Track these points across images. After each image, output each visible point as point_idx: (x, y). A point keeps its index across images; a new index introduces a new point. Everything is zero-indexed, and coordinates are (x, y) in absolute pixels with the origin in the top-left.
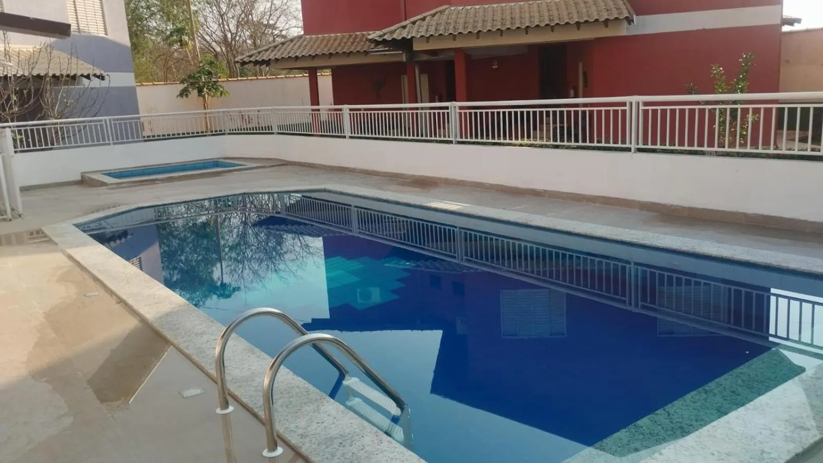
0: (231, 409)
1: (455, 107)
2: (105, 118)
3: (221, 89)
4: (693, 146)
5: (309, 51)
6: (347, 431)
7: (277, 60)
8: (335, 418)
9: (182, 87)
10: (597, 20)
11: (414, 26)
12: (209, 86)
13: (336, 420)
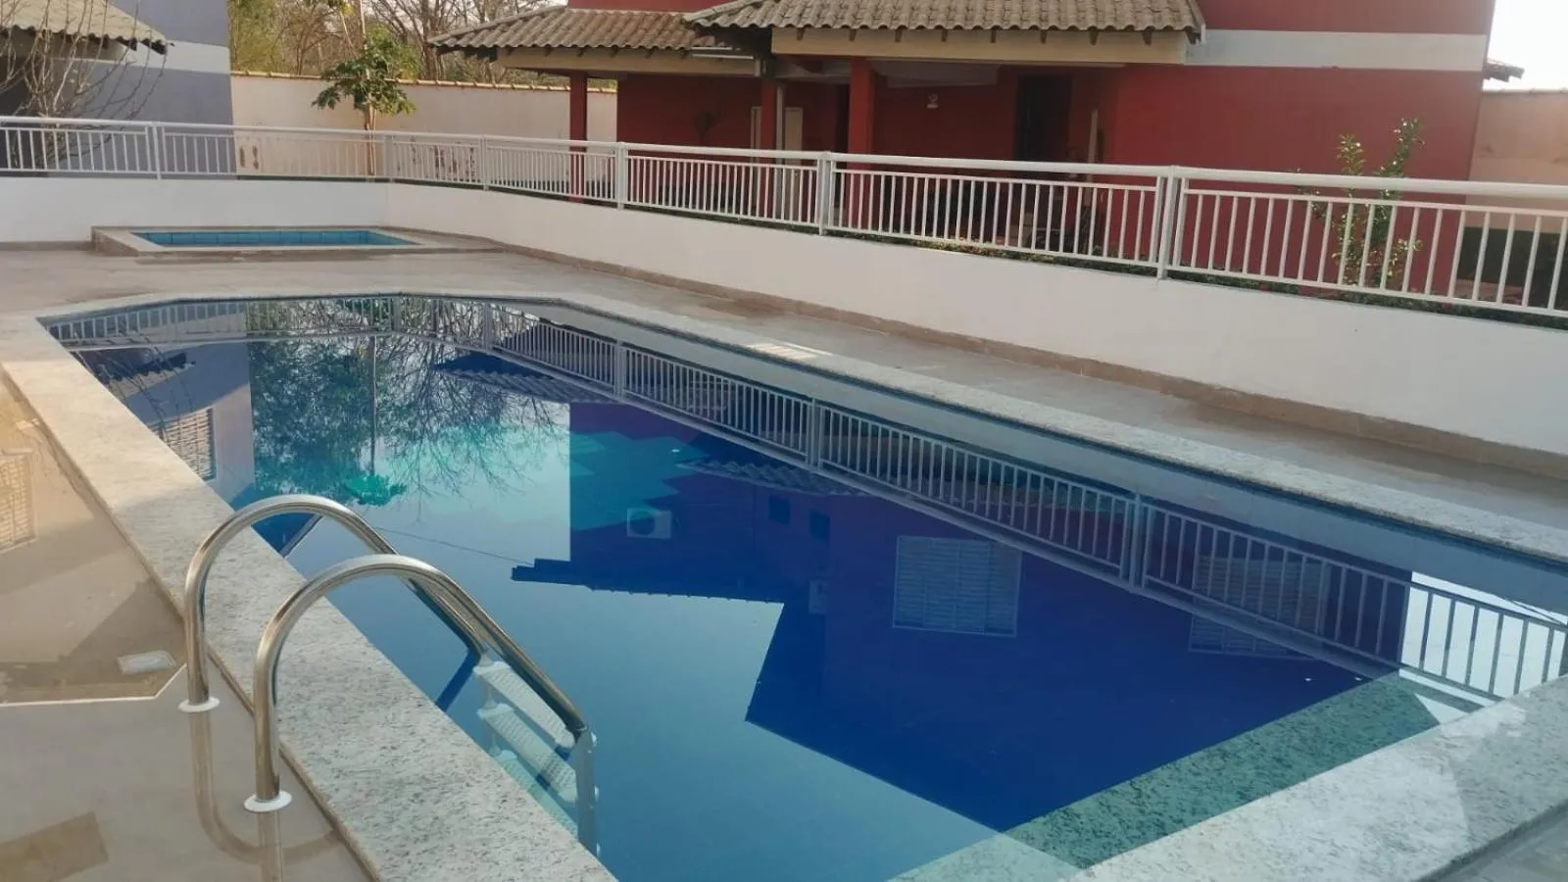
0: (213, 702)
1: (829, 162)
2: (150, 123)
3: (401, 99)
4: (1276, 274)
5: (574, 38)
6: (439, 770)
7: (509, 49)
8: (423, 741)
9: (325, 86)
10: (1130, 28)
11: (776, 5)
12: (376, 90)
13: (423, 745)
